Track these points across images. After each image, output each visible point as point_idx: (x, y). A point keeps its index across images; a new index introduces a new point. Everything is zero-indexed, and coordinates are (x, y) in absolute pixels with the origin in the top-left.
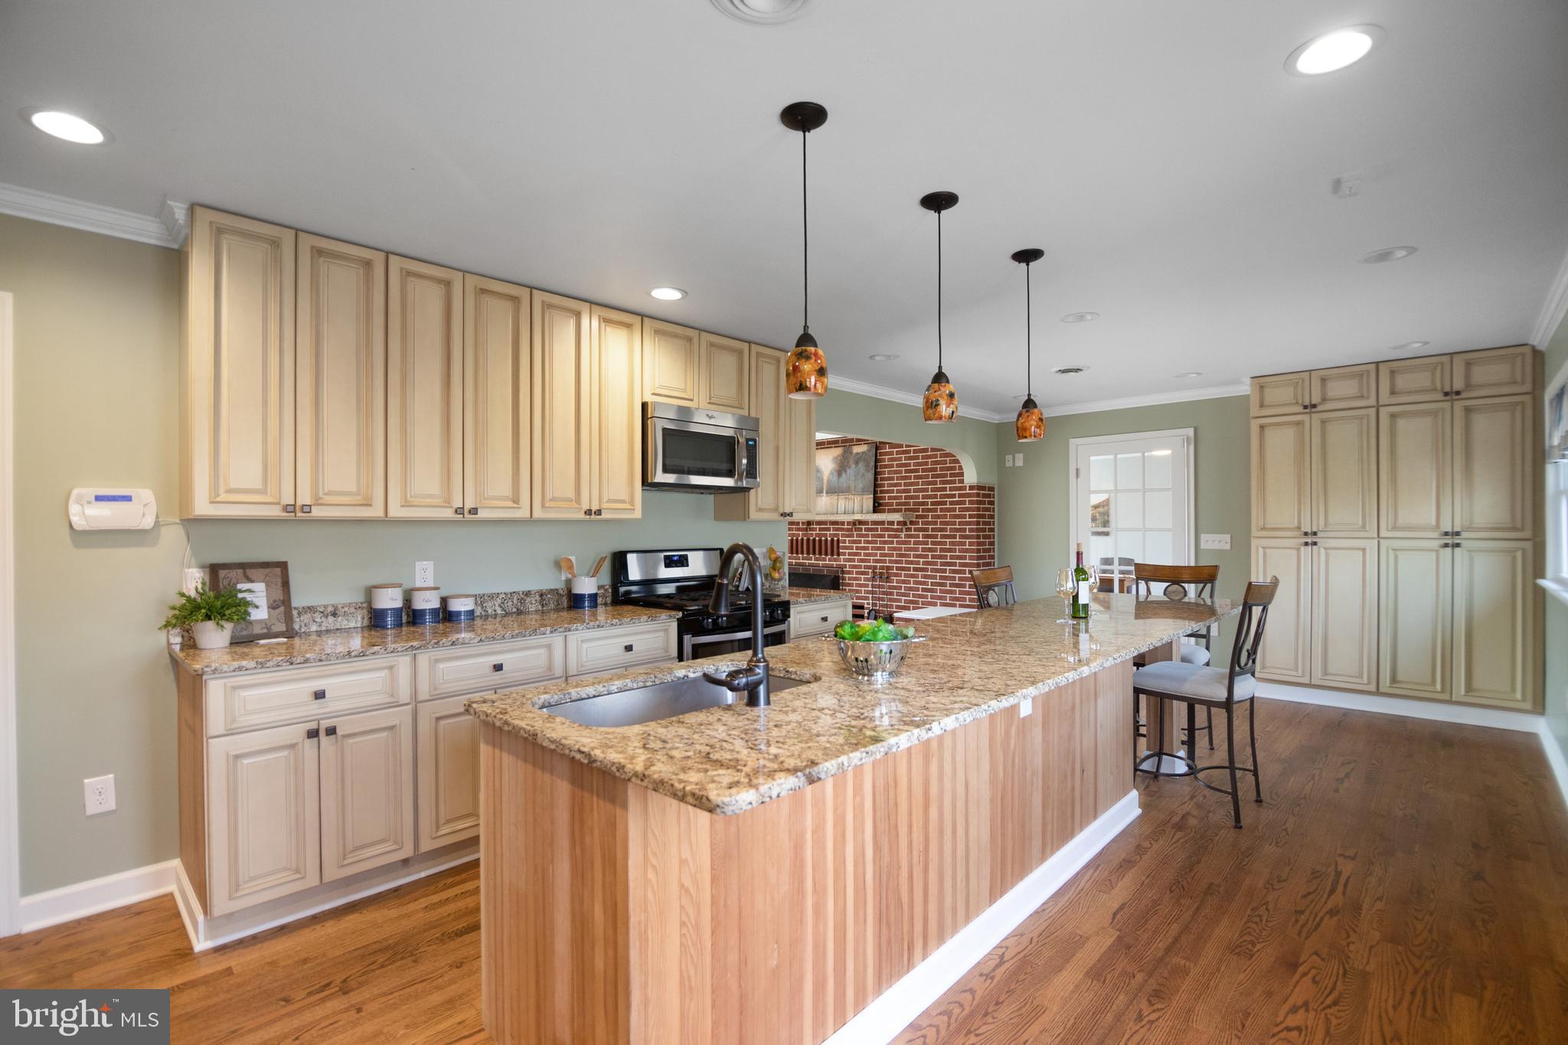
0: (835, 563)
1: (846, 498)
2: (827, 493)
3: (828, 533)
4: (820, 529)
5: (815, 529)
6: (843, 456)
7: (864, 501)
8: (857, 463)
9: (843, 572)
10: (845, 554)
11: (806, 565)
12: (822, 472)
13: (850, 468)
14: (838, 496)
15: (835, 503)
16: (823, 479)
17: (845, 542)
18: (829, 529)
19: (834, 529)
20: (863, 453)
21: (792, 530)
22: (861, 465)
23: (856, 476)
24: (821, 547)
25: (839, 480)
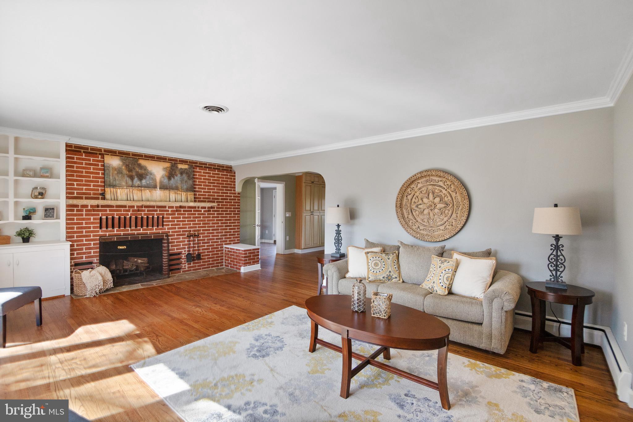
0: (161, 231)
1: (175, 193)
2: (160, 189)
3: (155, 213)
4: (148, 211)
5: (144, 211)
6: (171, 168)
7: (188, 195)
8: (182, 174)
9: (167, 236)
10: (168, 225)
11: (135, 235)
12: (154, 175)
13: (177, 176)
14: (169, 191)
15: (168, 195)
16: (156, 179)
17: (169, 218)
18: (156, 211)
19: (160, 211)
20: (185, 169)
21: (121, 211)
22: (184, 175)
23: (182, 181)
24: (148, 222)
25: (170, 182)
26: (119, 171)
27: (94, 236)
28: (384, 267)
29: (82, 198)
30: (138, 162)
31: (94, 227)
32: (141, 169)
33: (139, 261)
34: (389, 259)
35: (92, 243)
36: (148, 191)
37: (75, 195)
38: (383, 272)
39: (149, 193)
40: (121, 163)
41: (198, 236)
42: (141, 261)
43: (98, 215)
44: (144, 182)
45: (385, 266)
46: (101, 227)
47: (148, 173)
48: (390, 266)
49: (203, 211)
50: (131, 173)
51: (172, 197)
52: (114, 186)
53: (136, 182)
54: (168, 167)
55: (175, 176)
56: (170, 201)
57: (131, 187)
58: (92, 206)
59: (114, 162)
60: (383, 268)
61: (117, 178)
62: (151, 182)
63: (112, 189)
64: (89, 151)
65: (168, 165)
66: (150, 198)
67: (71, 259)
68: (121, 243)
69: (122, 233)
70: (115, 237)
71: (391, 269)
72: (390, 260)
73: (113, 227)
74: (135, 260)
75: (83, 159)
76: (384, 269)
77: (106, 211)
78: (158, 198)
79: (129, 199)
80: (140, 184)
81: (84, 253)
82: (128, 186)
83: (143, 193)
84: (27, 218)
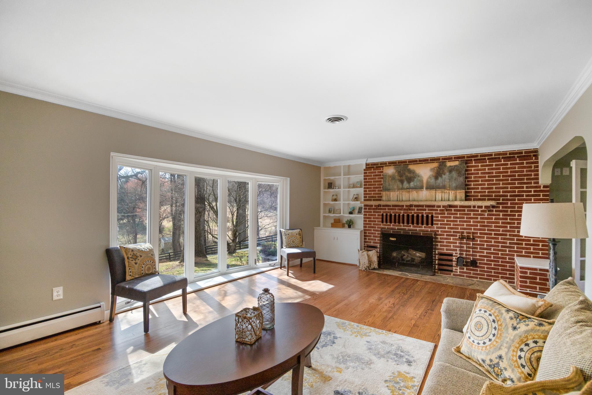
0: (429, 229)
2: (426, 189)
3: (424, 212)
4: (417, 210)
5: (414, 210)
6: (438, 168)
7: (458, 194)
8: (450, 171)
9: (436, 235)
10: (437, 224)
11: (406, 230)
12: (422, 177)
13: (445, 174)
14: (436, 190)
15: (433, 195)
16: (423, 181)
17: (438, 217)
18: (425, 210)
19: (429, 210)
20: (455, 166)
21: (396, 210)
22: (453, 173)
23: (450, 179)
24: (418, 220)
25: (436, 182)
26: (393, 177)
27: (378, 227)
28: (490, 340)
29: (371, 200)
31: (378, 222)
32: (410, 173)
33: (418, 254)
34: (515, 328)
35: (377, 232)
36: (415, 192)
37: (368, 198)
38: (484, 348)
39: (416, 194)
40: (395, 171)
41: (473, 239)
42: (419, 255)
43: (381, 212)
44: (412, 184)
45: (493, 339)
46: (383, 222)
47: (416, 175)
48: (505, 345)
49: (480, 211)
50: (401, 178)
51: (438, 197)
52: (388, 190)
53: (406, 185)
54: (435, 168)
55: (443, 175)
56: (436, 201)
57: (401, 189)
58: (375, 206)
59: (390, 171)
60: (487, 341)
61: (391, 183)
62: (418, 183)
63: (387, 192)
64: (379, 165)
65: (435, 165)
66: (416, 199)
67: (365, 242)
68: (393, 235)
69: (396, 227)
70: (392, 230)
71: (507, 354)
72: (516, 332)
73: (391, 222)
74: (414, 253)
75: (372, 173)
76: (488, 343)
77: (385, 209)
78: (424, 198)
79: (399, 199)
80: (408, 186)
81: (372, 239)
82: (399, 189)
83: (411, 194)
84: (351, 213)
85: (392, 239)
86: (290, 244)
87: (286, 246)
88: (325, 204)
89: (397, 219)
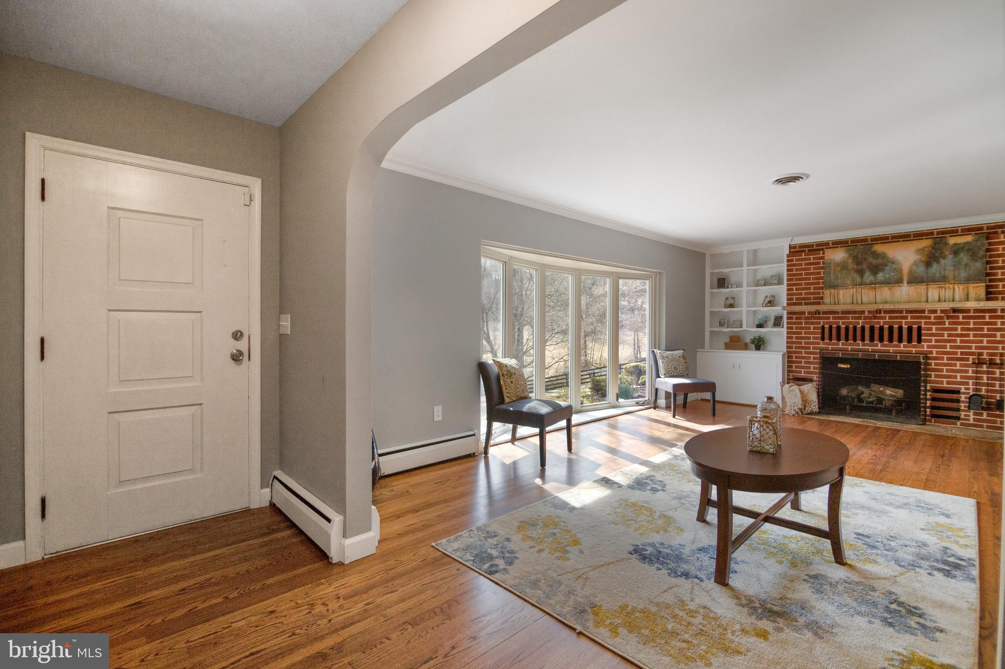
0: (914, 349)
1: (939, 287)
2: (908, 283)
3: (904, 321)
4: (890, 318)
5: (884, 318)
6: (933, 248)
7: (971, 290)
8: (956, 253)
9: (926, 358)
10: (930, 341)
11: (869, 352)
12: (899, 264)
13: (944, 258)
14: (927, 285)
15: (923, 292)
16: (901, 269)
17: (931, 329)
18: (905, 318)
19: (912, 318)
20: (966, 243)
21: (848, 318)
22: (962, 255)
23: (957, 265)
24: (892, 334)
25: (928, 271)
26: (843, 266)
27: (814, 348)
29: (800, 304)
30: (873, 250)
31: (814, 338)
32: (876, 258)
33: (888, 392)
35: (812, 356)
36: (885, 288)
37: (794, 301)
39: (888, 292)
40: (847, 256)
41: (1002, 365)
42: (891, 393)
43: (819, 323)
44: (880, 276)
46: (823, 339)
47: (888, 262)
50: (860, 267)
51: (933, 295)
52: (835, 287)
53: (868, 277)
54: (926, 247)
55: (941, 260)
56: (927, 302)
57: (859, 285)
58: (809, 313)
59: (838, 256)
61: (839, 275)
62: (892, 274)
63: (832, 291)
64: (815, 247)
66: (889, 300)
67: (789, 371)
68: (843, 361)
69: (849, 347)
70: (840, 352)
73: (839, 339)
74: (881, 389)
75: (803, 260)
77: (829, 318)
78: (904, 298)
79: (855, 301)
80: (874, 280)
81: (803, 367)
82: (855, 285)
83: (878, 292)
84: (760, 326)
85: (842, 366)
86: (671, 372)
87: (665, 374)
88: (712, 313)
89: (852, 334)
